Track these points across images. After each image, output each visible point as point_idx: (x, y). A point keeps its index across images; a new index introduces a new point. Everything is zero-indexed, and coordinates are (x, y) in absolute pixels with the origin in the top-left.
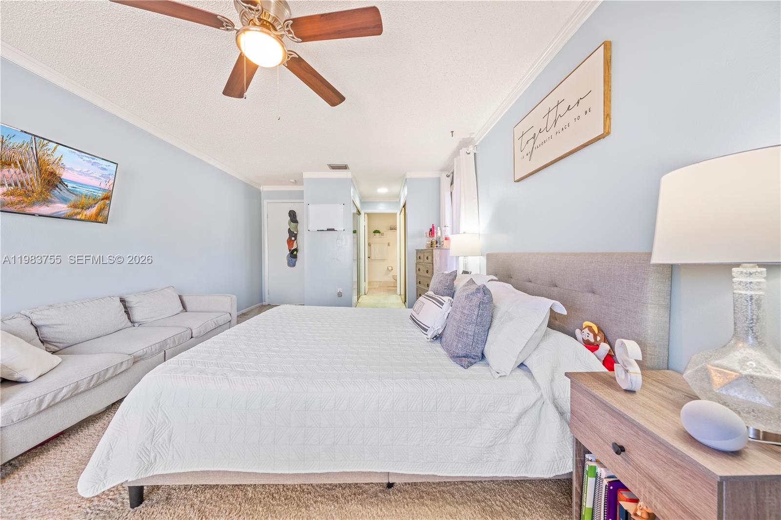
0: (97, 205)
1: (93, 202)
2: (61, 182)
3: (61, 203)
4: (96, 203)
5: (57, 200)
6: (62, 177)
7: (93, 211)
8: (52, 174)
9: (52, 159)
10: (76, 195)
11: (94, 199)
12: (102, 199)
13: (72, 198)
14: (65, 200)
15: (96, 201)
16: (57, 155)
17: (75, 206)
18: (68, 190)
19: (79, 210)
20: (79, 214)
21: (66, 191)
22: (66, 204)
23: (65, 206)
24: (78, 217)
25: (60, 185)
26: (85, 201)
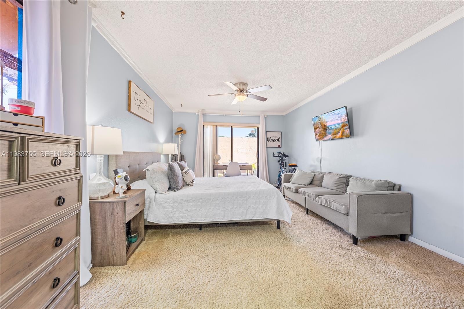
0: (341, 131)
1: (339, 130)
2: (327, 127)
3: (329, 135)
4: (340, 131)
5: (328, 134)
6: (327, 125)
7: (340, 134)
8: (325, 126)
9: (323, 121)
10: (332, 130)
11: (339, 129)
12: (342, 128)
13: (332, 132)
14: (330, 133)
15: (340, 129)
16: (324, 119)
17: (333, 135)
18: (330, 129)
19: (335, 136)
20: (335, 137)
21: (329, 130)
22: (331, 134)
23: (331, 135)
24: (336, 138)
25: (327, 129)
26: (336, 131)
